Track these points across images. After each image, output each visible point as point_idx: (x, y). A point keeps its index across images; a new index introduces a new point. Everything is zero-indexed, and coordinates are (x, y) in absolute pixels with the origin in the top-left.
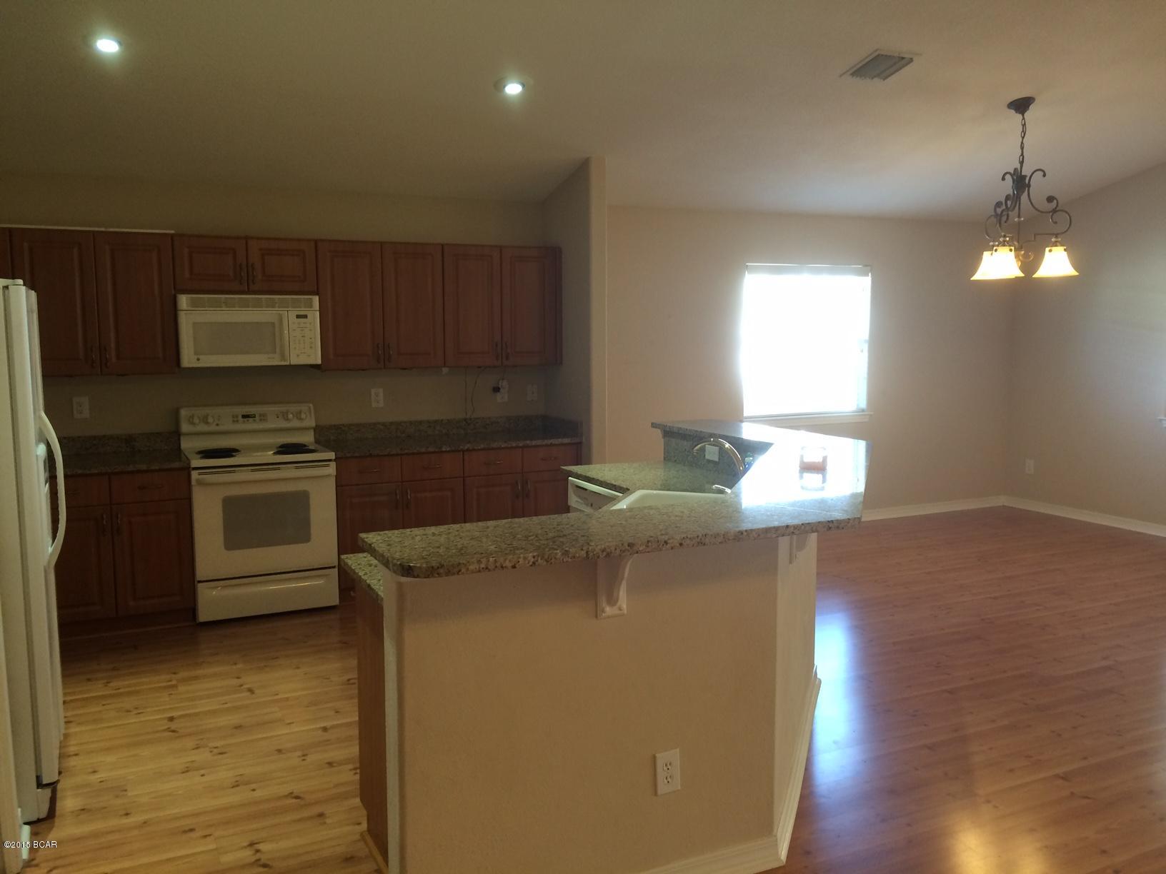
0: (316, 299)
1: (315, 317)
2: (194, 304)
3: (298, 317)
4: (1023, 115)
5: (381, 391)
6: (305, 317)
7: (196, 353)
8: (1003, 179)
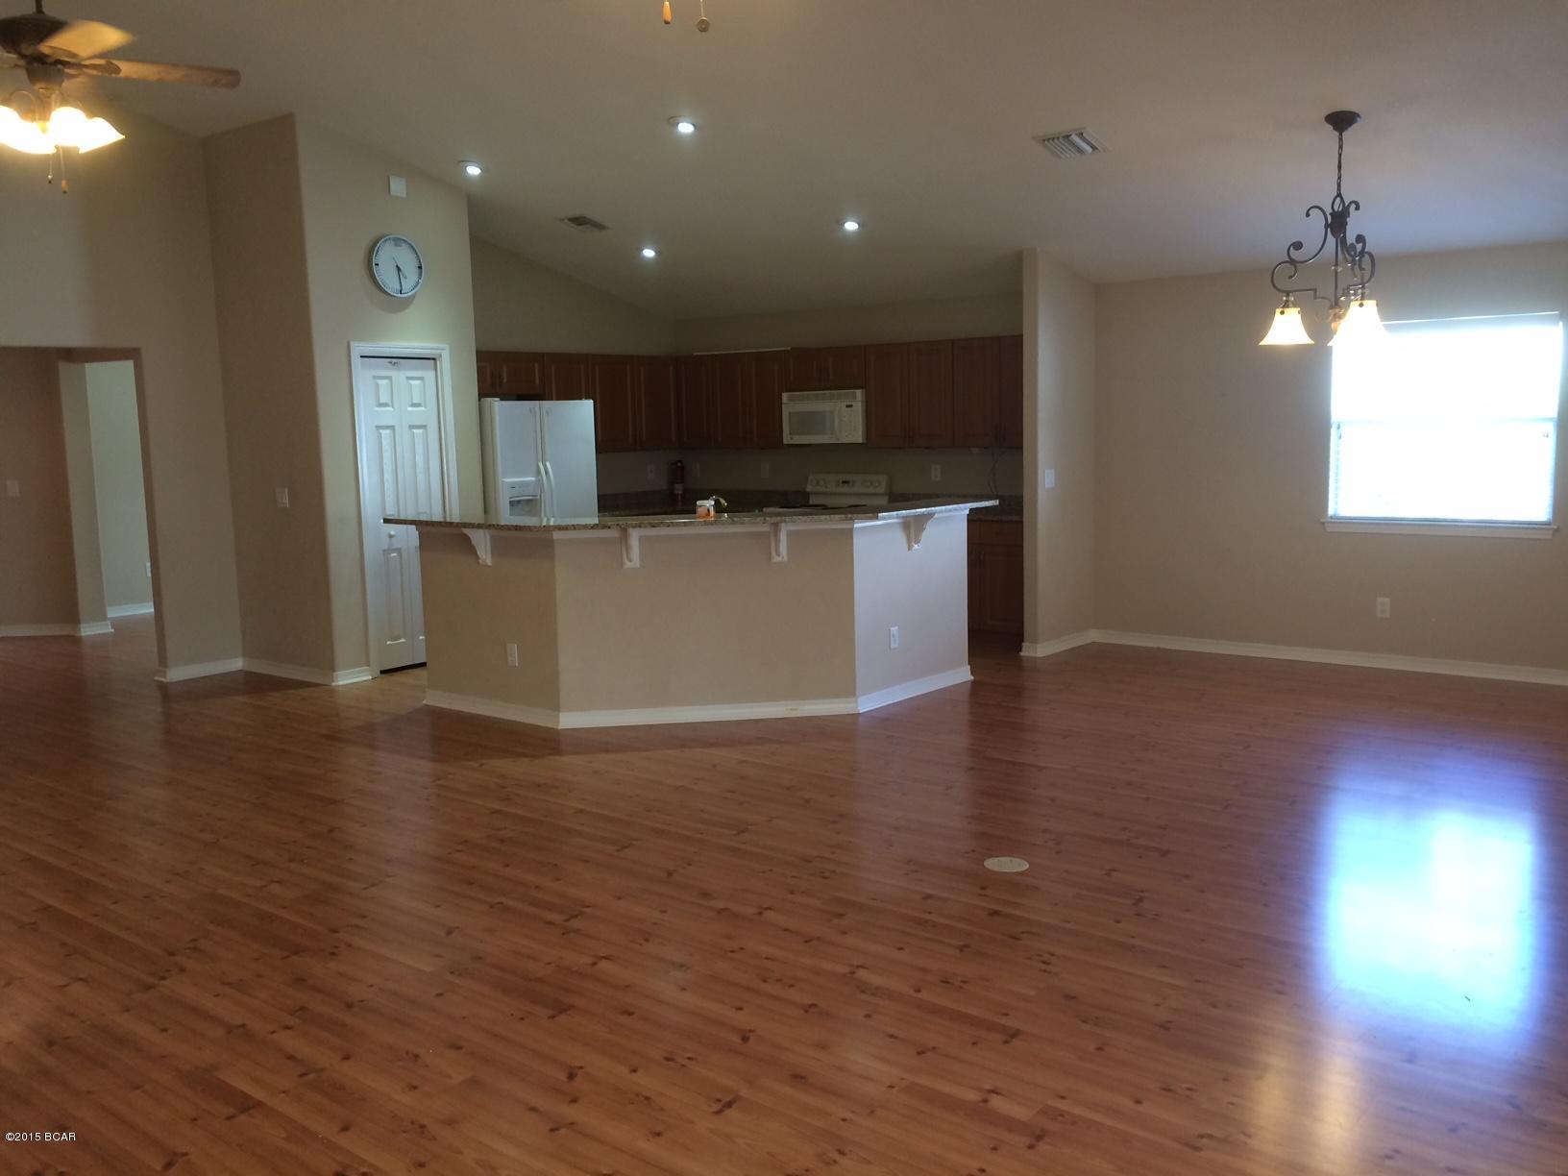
0: (859, 393)
1: (859, 407)
2: (791, 399)
3: (847, 406)
4: (1341, 134)
5: (938, 467)
6: (851, 406)
7: (790, 434)
8: (1308, 215)
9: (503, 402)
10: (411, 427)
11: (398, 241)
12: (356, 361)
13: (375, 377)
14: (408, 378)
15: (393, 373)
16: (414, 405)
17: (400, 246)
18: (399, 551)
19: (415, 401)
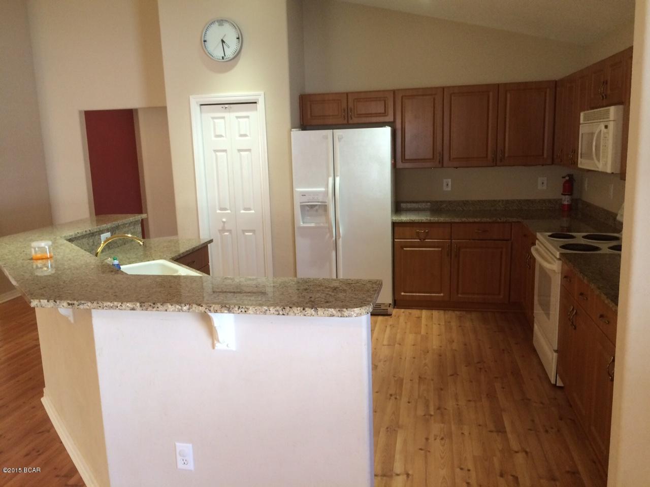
3: (605, 127)
9: (303, 131)
10: (239, 151)
11: (221, 22)
12: (195, 109)
13: (213, 118)
14: (237, 117)
15: (226, 115)
16: (241, 136)
17: (223, 25)
18: (230, 231)
19: (242, 133)
